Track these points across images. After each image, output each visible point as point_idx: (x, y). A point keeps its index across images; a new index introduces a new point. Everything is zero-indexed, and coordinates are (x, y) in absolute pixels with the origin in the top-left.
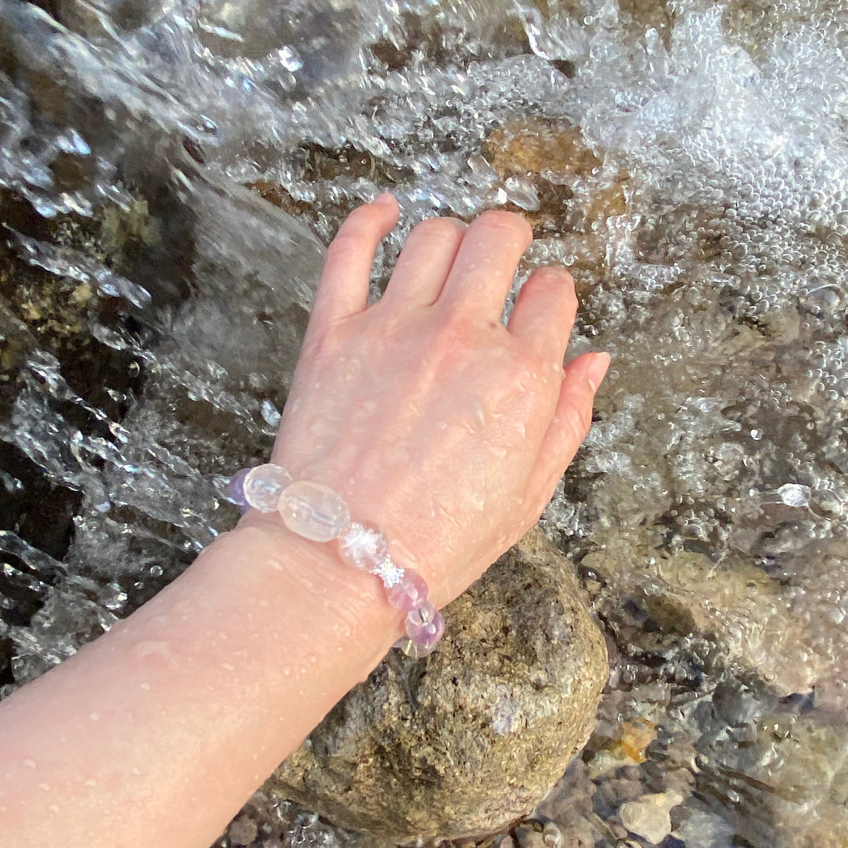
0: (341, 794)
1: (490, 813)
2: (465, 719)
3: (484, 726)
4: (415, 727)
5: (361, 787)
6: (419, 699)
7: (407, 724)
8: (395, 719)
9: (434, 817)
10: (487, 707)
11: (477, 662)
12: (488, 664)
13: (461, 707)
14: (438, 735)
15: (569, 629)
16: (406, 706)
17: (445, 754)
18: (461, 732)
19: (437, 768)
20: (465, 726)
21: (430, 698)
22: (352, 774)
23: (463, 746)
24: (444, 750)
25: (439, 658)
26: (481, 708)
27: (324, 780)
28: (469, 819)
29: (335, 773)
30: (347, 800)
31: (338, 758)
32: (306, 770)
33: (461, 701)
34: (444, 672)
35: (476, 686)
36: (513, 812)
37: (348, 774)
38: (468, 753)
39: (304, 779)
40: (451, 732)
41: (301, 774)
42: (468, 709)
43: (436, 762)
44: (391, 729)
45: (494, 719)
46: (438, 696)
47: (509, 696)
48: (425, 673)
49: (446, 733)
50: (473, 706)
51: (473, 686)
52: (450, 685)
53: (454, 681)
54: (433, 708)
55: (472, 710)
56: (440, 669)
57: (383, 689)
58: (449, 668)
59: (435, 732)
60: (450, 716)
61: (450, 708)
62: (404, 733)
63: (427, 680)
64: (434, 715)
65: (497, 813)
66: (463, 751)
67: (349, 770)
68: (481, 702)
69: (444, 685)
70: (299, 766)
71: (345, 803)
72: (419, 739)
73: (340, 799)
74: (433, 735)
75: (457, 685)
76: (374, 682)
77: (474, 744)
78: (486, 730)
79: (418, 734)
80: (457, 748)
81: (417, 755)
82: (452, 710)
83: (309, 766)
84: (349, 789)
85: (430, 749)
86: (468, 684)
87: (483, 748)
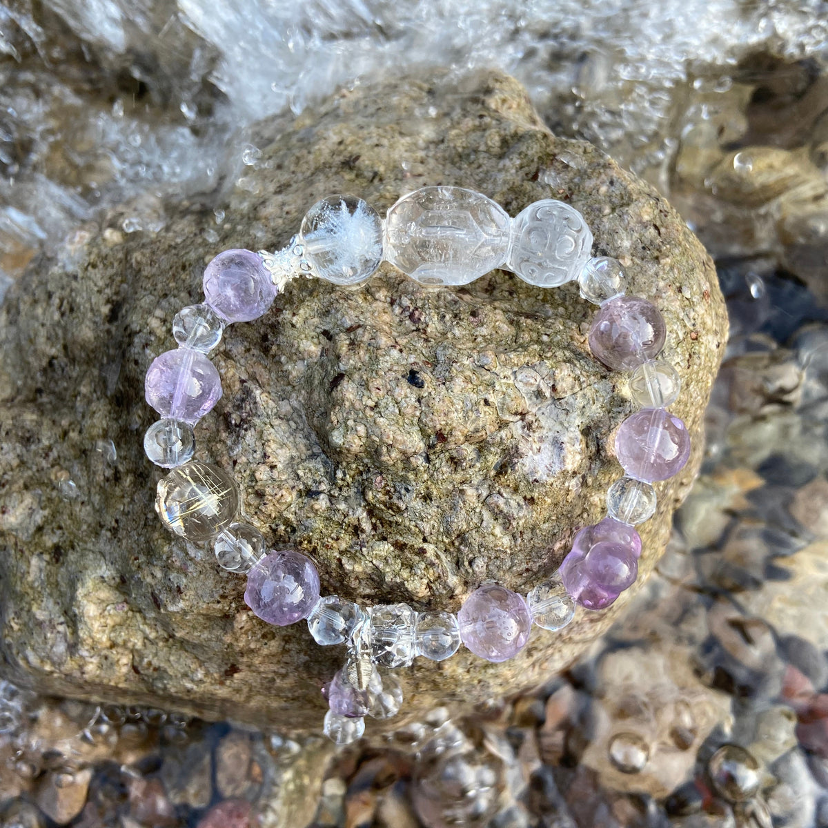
0: (222, 683)
1: (536, 655)
2: (455, 462)
3: (502, 469)
4: (342, 506)
5: (257, 661)
6: (337, 438)
7: (322, 503)
8: (290, 497)
9: (424, 686)
10: (503, 425)
11: (457, 331)
12: (484, 331)
13: (441, 436)
14: (399, 511)
15: (652, 230)
16: (311, 464)
17: (422, 552)
18: (449, 494)
19: (410, 586)
20: (458, 477)
21: (361, 430)
22: (228, 639)
23: (460, 523)
24: (418, 543)
25: (366, 338)
26: (490, 428)
27: (177, 663)
28: (496, 676)
29: (195, 646)
30: (238, 691)
31: (185, 613)
32: (133, 651)
33: (439, 422)
34: (385, 363)
35: (468, 380)
36: (577, 643)
37: (219, 640)
38: (475, 538)
39: (135, 669)
40: (427, 498)
41: (124, 660)
42: (459, 435)
43: (405, 574)
44: (287, 523)
45: (523, 447)
46: (381, 421)
47: (548, 393)
48: (340, 377)
49: (417, 504)
50: (471, 427)
51: (459, 383)
52: (405, 391)
53: (413, 378)
54: (373, 451)
55: (467, 438)
56: (375, 360)
57: (250, 437)
58: (395, 353)
59: (390, 506)
60: (419, 462)
61: (415, 442)
62: (319, 524)
63: (348, 390)
64: (381, 469)
65: (550, 651)
66: (461, 536)
67: (219, 632)
68: (486, 417)
69: (389, 392)
70: (113, 645)
71: (238, 698)
72: (357, 530)
73: (222, 692)
74: (388, 515)
75: (420, 385)
76: (228, 425)
77: (486, 515)
78: (511, 477)
79: (352, 519)
80: (447, 533)
81: (358, 568)
82: (421, 446)
83: (138, 642)
84: (233, 669)
85: (385, 548)
86: (446, 381)
87: (506, 520)
